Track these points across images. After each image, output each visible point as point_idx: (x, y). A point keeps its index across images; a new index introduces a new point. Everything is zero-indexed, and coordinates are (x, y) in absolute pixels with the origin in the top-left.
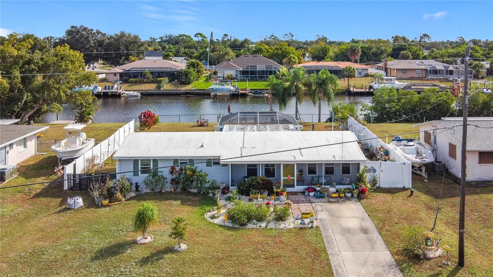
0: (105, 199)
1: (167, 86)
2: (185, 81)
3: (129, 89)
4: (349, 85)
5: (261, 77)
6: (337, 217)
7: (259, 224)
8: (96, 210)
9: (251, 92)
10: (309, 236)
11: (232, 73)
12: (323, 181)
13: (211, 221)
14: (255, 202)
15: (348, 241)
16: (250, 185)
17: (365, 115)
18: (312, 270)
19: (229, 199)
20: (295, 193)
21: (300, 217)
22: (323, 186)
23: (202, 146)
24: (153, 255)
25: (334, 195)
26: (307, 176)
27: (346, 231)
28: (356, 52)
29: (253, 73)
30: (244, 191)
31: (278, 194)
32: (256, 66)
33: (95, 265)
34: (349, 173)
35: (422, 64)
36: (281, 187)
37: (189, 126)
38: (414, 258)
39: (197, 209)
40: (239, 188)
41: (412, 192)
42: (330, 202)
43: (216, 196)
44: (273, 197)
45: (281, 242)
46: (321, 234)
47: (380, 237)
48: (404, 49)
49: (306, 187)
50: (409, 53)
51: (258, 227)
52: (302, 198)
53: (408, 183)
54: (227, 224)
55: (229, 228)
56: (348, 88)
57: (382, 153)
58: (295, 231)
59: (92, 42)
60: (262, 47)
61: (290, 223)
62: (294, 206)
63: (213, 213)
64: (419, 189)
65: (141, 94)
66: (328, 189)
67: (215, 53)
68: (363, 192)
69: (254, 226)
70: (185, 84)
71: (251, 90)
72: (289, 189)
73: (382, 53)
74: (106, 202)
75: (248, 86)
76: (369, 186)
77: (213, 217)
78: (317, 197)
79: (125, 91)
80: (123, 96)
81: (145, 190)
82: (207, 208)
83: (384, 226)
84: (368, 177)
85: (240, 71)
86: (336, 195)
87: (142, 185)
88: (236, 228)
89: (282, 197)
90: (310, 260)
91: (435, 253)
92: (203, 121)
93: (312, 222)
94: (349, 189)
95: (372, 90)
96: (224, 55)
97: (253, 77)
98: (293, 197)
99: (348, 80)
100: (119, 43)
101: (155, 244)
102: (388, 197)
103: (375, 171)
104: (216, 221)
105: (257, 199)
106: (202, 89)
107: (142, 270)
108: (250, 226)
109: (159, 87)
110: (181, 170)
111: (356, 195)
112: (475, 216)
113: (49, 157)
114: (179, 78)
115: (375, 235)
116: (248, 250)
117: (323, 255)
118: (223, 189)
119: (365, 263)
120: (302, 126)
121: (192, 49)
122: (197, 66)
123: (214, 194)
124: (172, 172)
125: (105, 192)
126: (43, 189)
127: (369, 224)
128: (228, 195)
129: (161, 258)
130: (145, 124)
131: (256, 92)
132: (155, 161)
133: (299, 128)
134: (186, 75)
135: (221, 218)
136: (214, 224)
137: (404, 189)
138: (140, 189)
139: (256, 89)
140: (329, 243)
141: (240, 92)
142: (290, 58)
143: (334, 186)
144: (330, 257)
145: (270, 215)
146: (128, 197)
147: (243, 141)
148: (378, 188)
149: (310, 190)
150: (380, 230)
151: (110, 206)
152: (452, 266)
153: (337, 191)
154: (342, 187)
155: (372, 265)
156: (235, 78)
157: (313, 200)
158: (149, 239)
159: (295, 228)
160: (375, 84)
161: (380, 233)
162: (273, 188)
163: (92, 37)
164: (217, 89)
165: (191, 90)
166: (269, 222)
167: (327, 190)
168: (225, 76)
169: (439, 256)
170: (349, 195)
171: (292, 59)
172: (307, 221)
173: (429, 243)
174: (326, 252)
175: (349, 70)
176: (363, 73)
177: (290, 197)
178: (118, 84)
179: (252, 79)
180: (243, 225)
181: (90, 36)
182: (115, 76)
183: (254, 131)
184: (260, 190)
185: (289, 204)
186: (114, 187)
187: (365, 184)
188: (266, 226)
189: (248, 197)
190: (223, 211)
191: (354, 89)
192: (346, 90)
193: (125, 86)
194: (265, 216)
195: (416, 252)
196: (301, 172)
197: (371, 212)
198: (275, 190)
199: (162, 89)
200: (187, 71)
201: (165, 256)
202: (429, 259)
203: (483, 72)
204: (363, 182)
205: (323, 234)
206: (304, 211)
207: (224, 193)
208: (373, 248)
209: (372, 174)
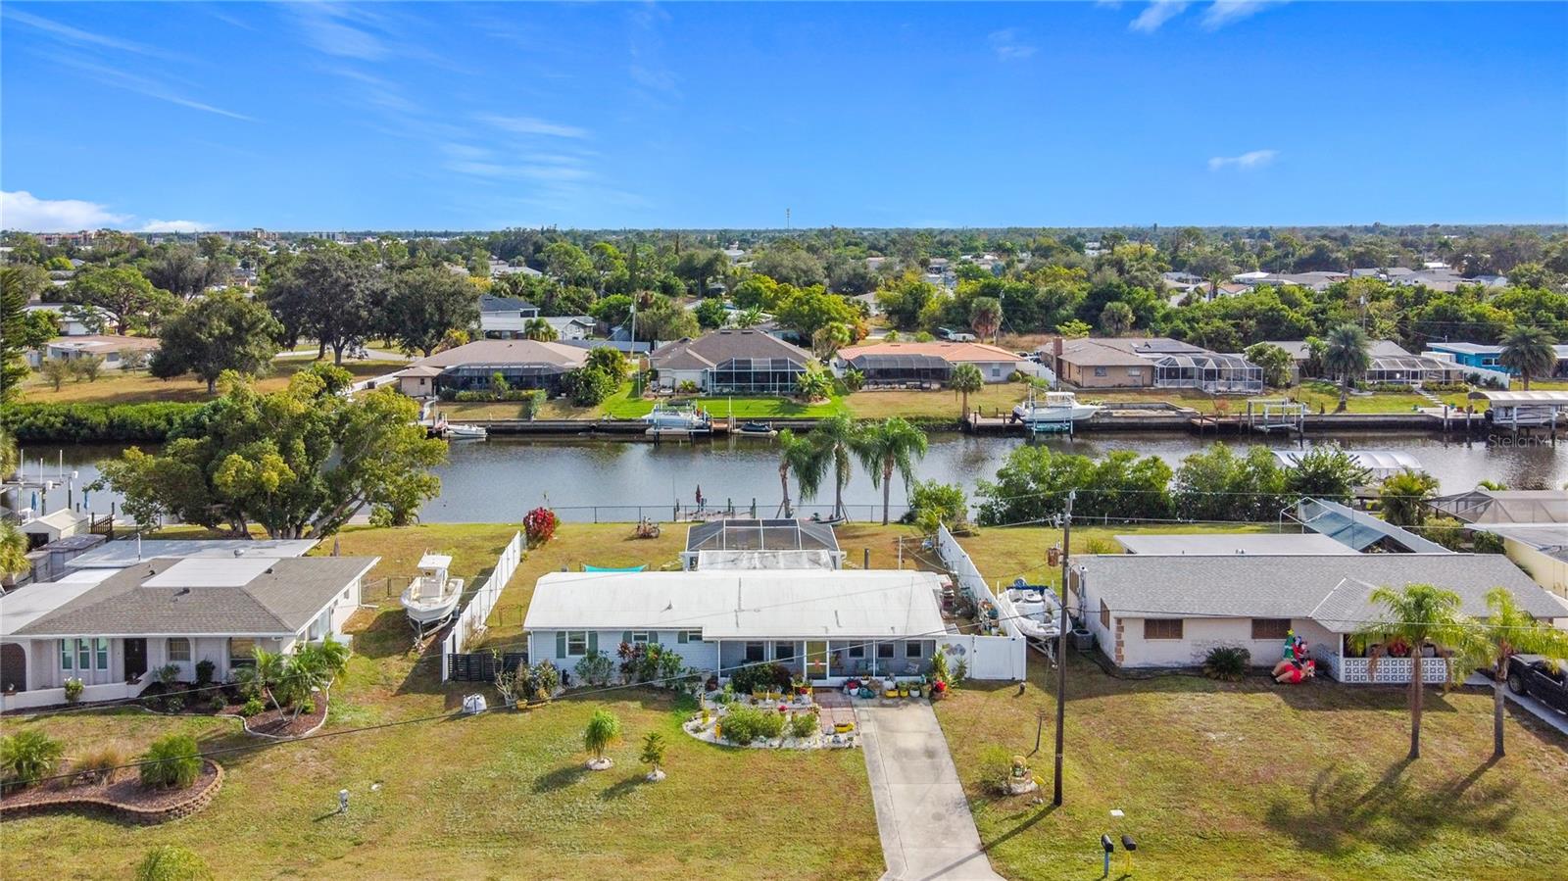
0: (521, 698)
1: (545, 412)
2: (587, 398)
3: (458, 417)
4: (966, 409)
5: (763, 388)
6: (892, 731)
7: (769, 741)
8: (511, 716)
9: (738, 427)
10: (846, 761)
11: (693, 377)
12: (874, 668)
13: (695, 736)
14: (761, 704)
15: (903, 769)
16: (753, 676)
17: (982, 507)
18: (846, 808)
19: (719, 699)
20: (827, 689)
21: (833, 731)
22: (874, 678)
23: (669, 608)
24: (619, 786)
25: (891, 694)
26: (849, 661)
27: (903, 754)
28: (991, 316)
29: (743, 377)
30: (744, 685)
31: (799, 691)
32: (750, 361)
33: (540, 799)
34: (919, 654)
35: (1147, 349)
36: (804, 679)
37: (621, 535)
38: (994, 793)
39: (668, 716)
40: (735, 681)
41: (1022, 688)
42: (883, 706)
43: (697, 694)
44: (791, 697)
45: (803, 770)
46: (863, 758)
47: (952, 763)
48: (1116, 297)
49: (845, 679)
50: (1127, 307)
51: (768, 746)
52: (838, 697)
53: (1019, 671)
54: (719, 741)
55: (723, 747)
56: (964, 416)
57: (986, 613)
58: (824, 752)
59: (360, 295)
60: (762, 286)
61: (817, 741)
62: (823, 711)
63: (695, 723)
64: (1037, 683)
65: (487, 431)
66: (881, 682)
67: (648, 311)
68: (938, 689)
69: (762, 745)
70: (587, 405)
71: (738, 420)
72: (817, 683)
73: (1061, 303)
74: (523, 704)
75: (732, 410)
76: (950, 678)
77: (697, 730)
78: (864, 697)
79: (449, 423)
80: (446, 435)
81: (578, 682)
82: (686, 714)
83: (962, 745)
84: (949, 662)
85: (712, 374)
86: (895, 694)
87: (573, 674)
88: (733, 748)
89: (805, 696)
90: (844, 795)
91: (1024, 787)
92: (648, 527)
93: (851, 739)
94: (917, 683)
95: (1018, 421)
96: (669, 317)
97: (743, 387)
98: (823, 696)
99: (965, 397)
100: (422, 297)
101: (618, 771)
102: (980, 697)
103: (963, 651)
104: (702, 736)
105: (765, 699)
106: (625, 417)
107: (607, 806)
108: (755, 744)
109: (526, 414)
110: (637, 649)
111: (926, 694)
112: (1111, 730)
113: (387, 614)
114: (571, 391)
115: (946, 760)
116: (754, 780)
117: (863, 788)
118: (708, 681)
119: (923, 799)
120: (845, 553)
121: (585, 286)
122: (613, 362)
123: (694, 691)
124: (622, 654)
125: (520, 688)
126: (406, 678)
127: (939, 743)
128: (716, 692)
129: (632, 791)
130: (535, 536)
131: (751, 425)
132: (594, 635)
133: (839, 562)
134: (588, 384)
135: (709, 731)
136: (699, 741)
137: (1013, 682)
138: (569, 680)
139: (750, 420)
140: (873, 771)
141: (714, 426)
142: (831, 331)
143: (891, 679)
144: (873, 792)
145: (785, 728)
146: (554, 695)
147: (740, 598)
148: (969, 680)
149: (851, 684)
150: (953, 752)
151: (530, 710)
152: (1044, 803)
153: (897, 687)
154: (905, 679)
155: (933, 803)
156: (701, 390)
157: (855, 701)
158: (607, 764)
159: (824, 748)
160: (1027, 407)
161: (952, 757)
162: (790, 682)
163: (359, 282)
164: (660, 421)
165: (601, 421)
166: (784, 739)
167: (879, 685)
168: (677, 385)
169: (1031, 792)
170: (916, 693)
171: (835, 333)
172: (842, 737)
173: (1017, 773)
174: (867, 783)
175: (967, 373)
176: (1004, 374)
177: (819, 696)
178: (432, 405)
179: (742, 393)
180: (745, 743)
181: (355, 281)
182: (423, 383)
183: (755, 568)
184: (769, 686)
185: (815, 709)
186: (534, 680)
187: (943, 676)
188: (780, 746)
189: (749, 696)
190: (711, 720)
191: (978, 416)
192: (959, 420)
193: (449, 410)
194: (779, 730)
195: (996, 785)
196: (837, 654)
197: (946, 723)
198: (794, 685)
199: (533, 419)
200: (590, 375)
201: (636, 787)
202: (1014, 795)
203: (1290, 371)
204: (941, 672)
205: (866, 758)
206: (838, 722)
207: (709, 688)
208: (937, 780)
209: (958, 656)
